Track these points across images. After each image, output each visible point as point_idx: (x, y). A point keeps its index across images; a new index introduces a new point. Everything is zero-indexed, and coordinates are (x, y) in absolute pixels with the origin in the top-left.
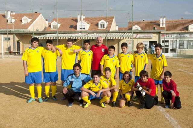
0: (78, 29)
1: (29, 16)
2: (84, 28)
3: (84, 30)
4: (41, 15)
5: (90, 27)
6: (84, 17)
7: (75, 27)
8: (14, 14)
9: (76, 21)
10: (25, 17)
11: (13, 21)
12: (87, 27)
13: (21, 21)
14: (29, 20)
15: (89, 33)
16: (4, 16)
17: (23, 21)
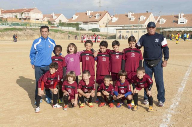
0: (179, 23)
1: (144, 14)
2: (183, 23)
3: (183, 24)
4: (152, 14)
5: (188, 22)
6: (183, 14)
7: (177, 22)
8: (133, 13)
9: (177, 17)
10: (142, 16)
11: (134, 19)
12: (186, 21)
13: (139, 19)
14: (145, 18)
15: (188, 28)
16: (127, 16)
17: (140, 19)
